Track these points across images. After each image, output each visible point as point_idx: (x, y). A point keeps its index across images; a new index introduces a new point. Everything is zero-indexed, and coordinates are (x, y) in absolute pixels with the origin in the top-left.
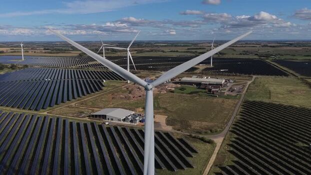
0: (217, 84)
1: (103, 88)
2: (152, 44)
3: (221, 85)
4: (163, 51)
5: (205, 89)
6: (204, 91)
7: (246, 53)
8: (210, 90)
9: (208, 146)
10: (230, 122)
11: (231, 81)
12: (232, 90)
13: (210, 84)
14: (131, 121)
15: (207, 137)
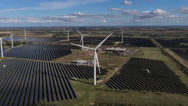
0: (122, 51)
1: (72, 53)
2: (92, 29)
3: (124, 51)
4: (98, 34)
5: (116, 53)
6: (115, 54)
7: (144, 34)
8: (118, 53)
9: (113, 70)
10: (123, 64)
11: (129, 50)
12: (128, 53)
13: (119, 51)
14: (87, 64)
15: (113, 68)
